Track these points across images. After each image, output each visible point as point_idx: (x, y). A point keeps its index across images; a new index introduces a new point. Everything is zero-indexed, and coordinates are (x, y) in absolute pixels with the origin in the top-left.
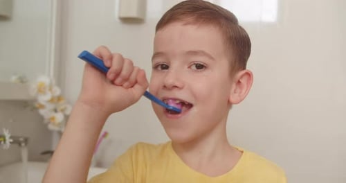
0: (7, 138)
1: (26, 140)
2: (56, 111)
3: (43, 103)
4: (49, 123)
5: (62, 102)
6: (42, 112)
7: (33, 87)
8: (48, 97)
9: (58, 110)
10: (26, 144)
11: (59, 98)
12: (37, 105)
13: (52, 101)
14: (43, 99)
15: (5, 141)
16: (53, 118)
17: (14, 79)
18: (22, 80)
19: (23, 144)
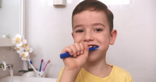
0: (5, 65)
1: (12, 66)
2: (25, 51)
3: (18, 47)
4: (22, 57)
5: (28, 47)
6: (18, 52)
7: (14, 40)
8: (21, 44)
9: (26, 50)
10: (12, 68)
11: (26, 45)
12: (15, 49)
13: (23, 46)
14: (19, 45)
15: (4, 67)
16: (24, 55)
17: (4, 36)
18: (8, 37)
19: (11, 68)
